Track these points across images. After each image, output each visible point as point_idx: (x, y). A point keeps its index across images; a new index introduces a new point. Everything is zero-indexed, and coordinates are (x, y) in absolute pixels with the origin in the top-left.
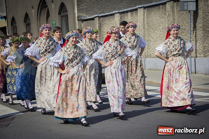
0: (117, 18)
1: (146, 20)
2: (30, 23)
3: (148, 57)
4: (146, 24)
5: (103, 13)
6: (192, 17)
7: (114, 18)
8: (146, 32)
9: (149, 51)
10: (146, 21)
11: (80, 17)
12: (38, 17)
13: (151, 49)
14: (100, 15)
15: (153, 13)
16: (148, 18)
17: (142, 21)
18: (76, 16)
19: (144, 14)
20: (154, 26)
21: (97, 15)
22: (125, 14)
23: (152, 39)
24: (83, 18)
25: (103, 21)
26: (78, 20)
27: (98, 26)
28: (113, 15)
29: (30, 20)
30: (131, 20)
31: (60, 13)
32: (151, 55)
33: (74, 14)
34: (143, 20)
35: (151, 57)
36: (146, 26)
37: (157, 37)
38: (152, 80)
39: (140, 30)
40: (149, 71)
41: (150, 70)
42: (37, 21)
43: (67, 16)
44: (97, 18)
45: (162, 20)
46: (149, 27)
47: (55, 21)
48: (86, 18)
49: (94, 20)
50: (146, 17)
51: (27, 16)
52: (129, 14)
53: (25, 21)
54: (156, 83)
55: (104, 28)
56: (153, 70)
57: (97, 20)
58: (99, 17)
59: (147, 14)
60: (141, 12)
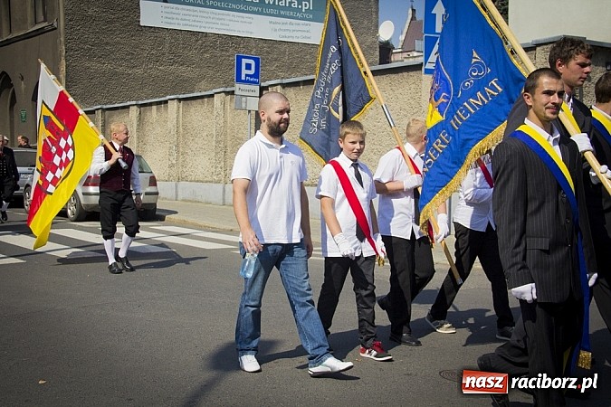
0: (134, 112)
1: (181, 120)
4: (181, 126)
5: (111, 103)
6: (253, 121)
7: (129, 113)
8: (181, 138)
10: (181, 122)
13: (188, 168)
14: (105, 107)
15: (192, 110)
16: (184, 116)
17: (175, 121)
19: (178, 110)
20: (194, 130)
21: (99, 107)
22: (148, 108)
23: (190, 151)
25: (109, 117)
27: (101, 125)
28: (128, 107)
30: (158, 118)
32: (187, 176)
34: (176, 119)
35: (187, 181)
36: (181, 130)
37: (198, 149)
38: (186, 219)
39: (170, 135)
40: (183, 203)
44: (100, 111)
45: (207, 121)
46: (186, 132)
47: (25, 111)
49: (95, 113)
50: (181, 115)
52: (154, 107)
54: (192, 223)
56: (190, 201)
57: (100, 114)
58: (104, 110)
59: (183, 111)
60: (173, 106)
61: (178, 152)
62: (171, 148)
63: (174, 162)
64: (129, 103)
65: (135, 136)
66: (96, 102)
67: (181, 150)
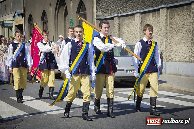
0: (138, 17)
1: (168, 21)
2: (47, 21)
3: (169, 61)
4: (168, 25)
5: (123, 12)
7: (135, 18)
8: (168, 33)
9: (171, 54)
10: (168, 23)
11: (99, 16)
12: (55, 15)
13: (173, 53)
14: (120, 15)
15: (176, 14)
16: (171, 19)
18: (95, 15)
19: (167, 14)
20: (177, 27)
21: (116, 15)
22: (147, 14)
23: (174, 41)
24: (102, 17)
25: (122, 21)
26: (97, 20)
27: (117, 26)
28: (134, 15)
29: (47, 18)
30: (153, 20)
31: (78, 12)
32: (172, 58)
33: (93, 12)
34: (165, 21)
35: (173, 61)
36: (168, 28)
37: (180, 40)
38: (172, 86)
39: (161, 31)
40: (170, 76)
41: (172, 74)
42: (55, 19)
43: (86, 15)
44: (117, 17)
45: (186, 21)
46: (172, 29)
47: (73, 19)
48: (105, 18)
49: (114, 19)
50: (168, 18)
51: (44, 14)
52: (151, 14)
53: (42, 19)
54: (176, 89)
55: (123, 28)
56: (174, 75)
57: (117, 20)
58: (119, 17)
59: (170, 15)
60: (163, 12)
61: (166, 42)
62: (162, 40)
63: (164, 49)
64: (135, 12)
65: (139, 33)
66: (115, 12)
67: (168, 41)
